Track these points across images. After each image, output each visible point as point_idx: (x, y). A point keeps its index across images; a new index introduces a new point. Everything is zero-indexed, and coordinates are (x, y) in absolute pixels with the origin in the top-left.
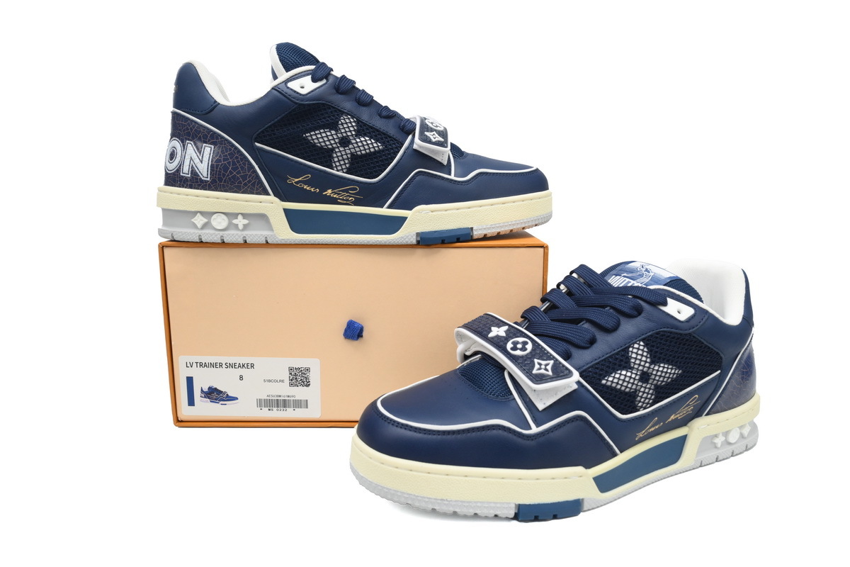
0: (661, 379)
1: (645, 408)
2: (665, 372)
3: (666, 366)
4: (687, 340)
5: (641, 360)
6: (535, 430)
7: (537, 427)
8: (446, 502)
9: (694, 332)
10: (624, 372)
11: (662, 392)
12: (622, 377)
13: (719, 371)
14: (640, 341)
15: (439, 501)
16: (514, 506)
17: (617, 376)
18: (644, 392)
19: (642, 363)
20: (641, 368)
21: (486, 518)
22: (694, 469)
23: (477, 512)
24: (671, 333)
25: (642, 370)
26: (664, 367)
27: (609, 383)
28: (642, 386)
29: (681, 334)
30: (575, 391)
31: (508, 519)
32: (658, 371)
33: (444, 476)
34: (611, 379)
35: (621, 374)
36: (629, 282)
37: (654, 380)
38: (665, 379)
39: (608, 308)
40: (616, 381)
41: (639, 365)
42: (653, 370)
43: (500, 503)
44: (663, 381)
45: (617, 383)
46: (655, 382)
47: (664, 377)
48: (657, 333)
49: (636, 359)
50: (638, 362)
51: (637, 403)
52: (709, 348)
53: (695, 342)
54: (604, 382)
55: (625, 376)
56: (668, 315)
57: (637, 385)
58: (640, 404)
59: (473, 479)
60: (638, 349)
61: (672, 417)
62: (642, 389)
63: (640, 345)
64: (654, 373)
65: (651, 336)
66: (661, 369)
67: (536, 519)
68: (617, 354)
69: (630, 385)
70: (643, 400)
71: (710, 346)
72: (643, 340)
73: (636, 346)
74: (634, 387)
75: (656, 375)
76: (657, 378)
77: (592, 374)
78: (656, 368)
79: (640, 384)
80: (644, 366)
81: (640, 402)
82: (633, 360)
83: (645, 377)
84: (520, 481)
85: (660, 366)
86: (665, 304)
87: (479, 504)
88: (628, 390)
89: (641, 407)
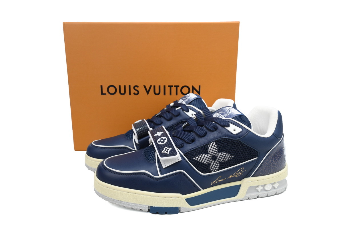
0: (222, 159)
1: (214, 171)
2: (225, 156)
3: (225, 154)
4: (236, 143)
5: (212, 150)
6: (160, 176)
7: (161, 175)
8: (120, 202)
9: (239, 139)
10: (204, 155)
11: (222, 165)
12: (203, 157)
13: (257, 158)
14: (214, 142)
15: (118, 201)
16: (148, 207)
17: (200, 156)
18: (213, 164)
19: (213, 152)
20: (212, 154)
21: (136, 210)
22: (245, 200)
23: (132, 207)
24: (228, 139)
25: (213, 155)
26: (224, 154)
27: (196, 159)
28: (212, 162)
29: (233, 140)
30: (180, 161)
31: (145, 211)
32: (220, 155)
33: (119, 191)
34: (197, 157)
35: (202, 156)
36: (220, 116)
37: (218, 159)
38: (224, 160)
39: (204, 127)
40: (199, 158)
41: (212, 152)
42: (218, 155)
43: (142, 205)
44: (223, 160)
45: (200, 160)
46: (219, 160)
47: (224, 158)
48: (222, 139)
49: (210, 149)
50: (211, 151)
51: (210, 169)
52: (249, 147)
53: (241, 144)
54: (194, 158)
55: (204, 156)
56: (228, 131)
57: (210, 161)
58: (212, 169)
59: (131, 194)
60: (212, 145)
61: (231, 176)
62: (212, 163)
63: (213, 144)
64: (219, 156)
65: (219, 140)
66: (222, 155)
67: (157, 213)
68: (202, 147)
69: (206, 161)
70: (212, 168)
71: (249, 146)
72: (215, 141)
73: (211, 144)
74: (208, 162)
75: (219, 157)
76: (220, 159)
77: (190, 155)
78: (220, 154)
79: (211, 160)
80: (214, 153)
81: (211, 168)
82: (209, 150)
83: (214, 158)
84: (150, 197)
85: (222, 154)
86: (228, 126)
87: (133, 204)
88: (205, 163)
89: (212, 171)
